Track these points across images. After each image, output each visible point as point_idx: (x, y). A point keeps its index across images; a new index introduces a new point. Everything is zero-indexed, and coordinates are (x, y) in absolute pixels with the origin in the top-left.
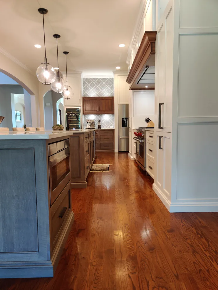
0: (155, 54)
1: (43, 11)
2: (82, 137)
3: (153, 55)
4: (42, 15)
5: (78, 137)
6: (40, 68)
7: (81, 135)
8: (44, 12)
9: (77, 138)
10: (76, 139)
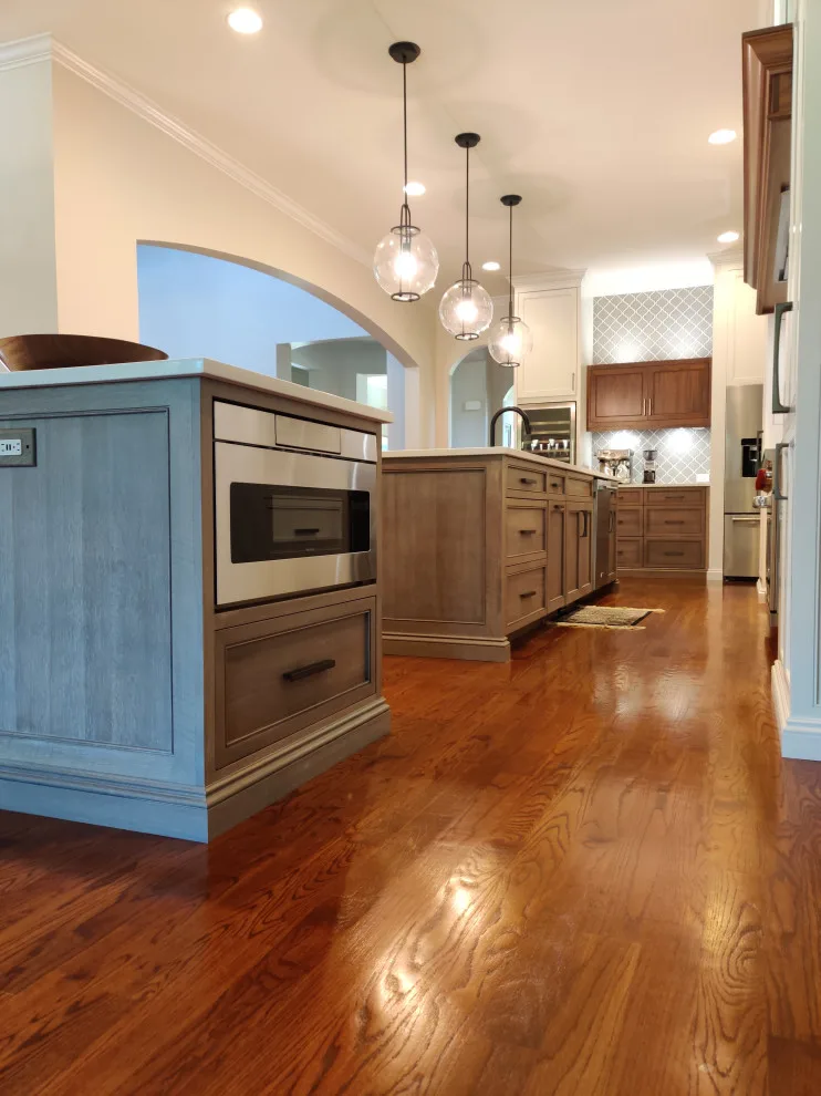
0: (789, 117)
1: (404, 52)
2: (493, 470)
3: (783, 124)
4: (402, 65)
5: (482, 470)
6: (387, 247)
7: (495, 463)
8: (408, 53)
9: (478, 475)
10: (475, 478)
